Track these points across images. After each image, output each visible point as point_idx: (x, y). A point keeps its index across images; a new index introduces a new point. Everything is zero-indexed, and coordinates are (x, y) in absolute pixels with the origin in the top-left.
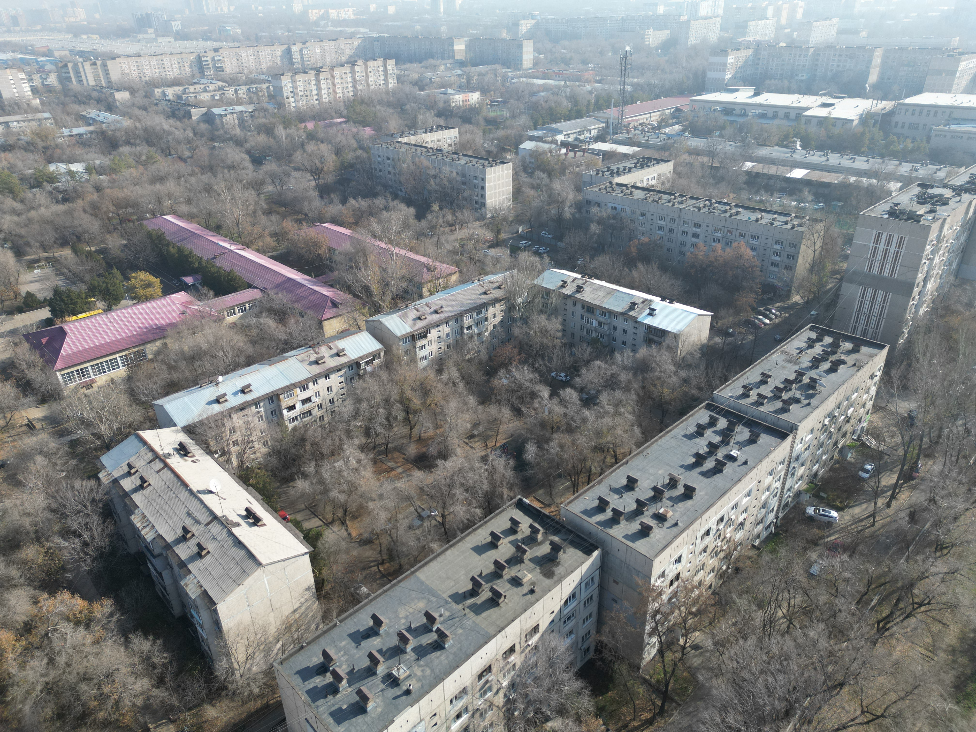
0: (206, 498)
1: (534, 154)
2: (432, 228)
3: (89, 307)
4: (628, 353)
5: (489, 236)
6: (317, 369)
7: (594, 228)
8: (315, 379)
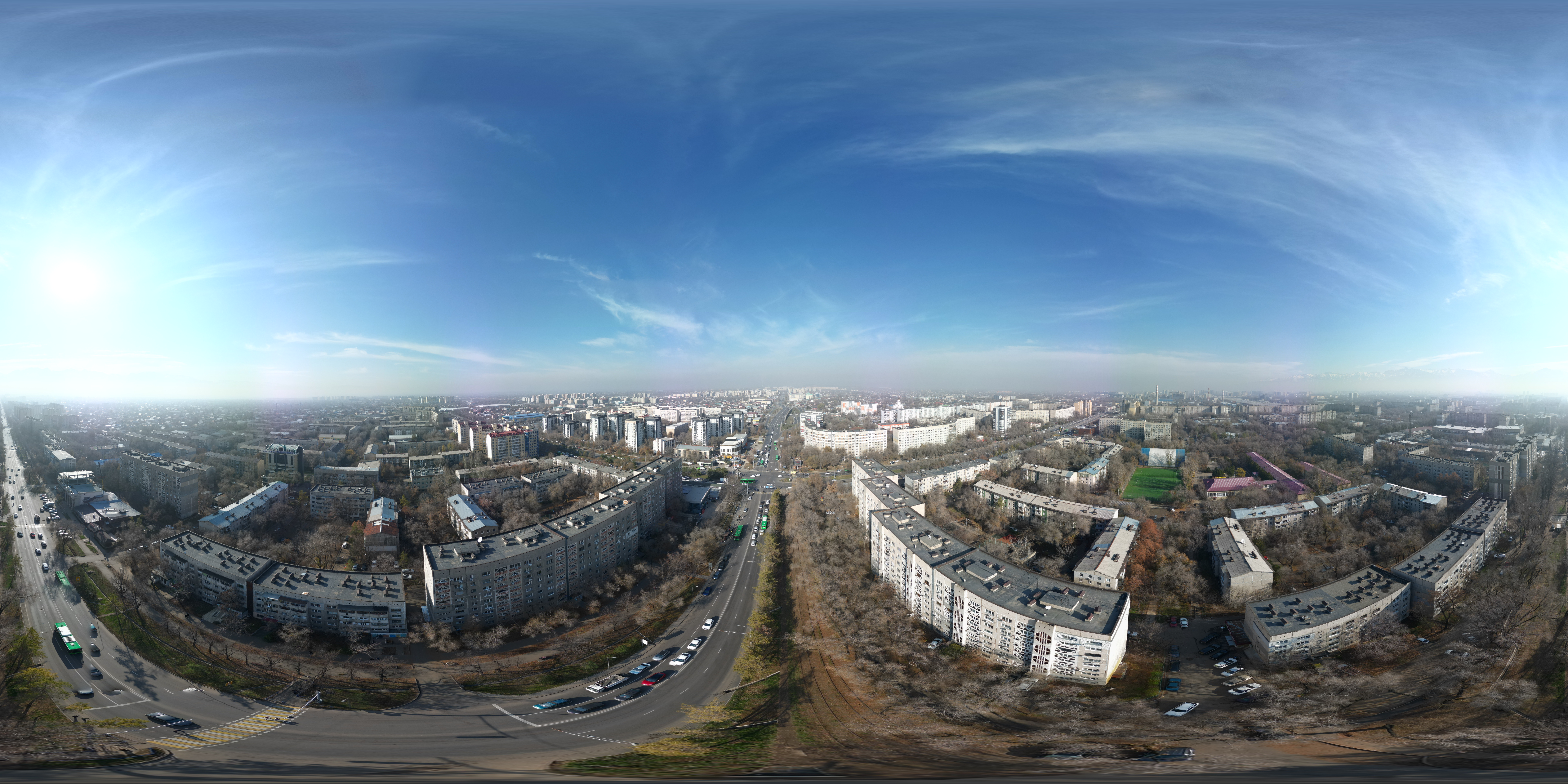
0: (1239, 545)
1: (1381, 443)
2: (1343, 467)
3: (1223, 475)
4: (1417, 513)
5: (1364, 471)
6: (1291, 511)
7: (1403, 469)
8: (1289, 514)
